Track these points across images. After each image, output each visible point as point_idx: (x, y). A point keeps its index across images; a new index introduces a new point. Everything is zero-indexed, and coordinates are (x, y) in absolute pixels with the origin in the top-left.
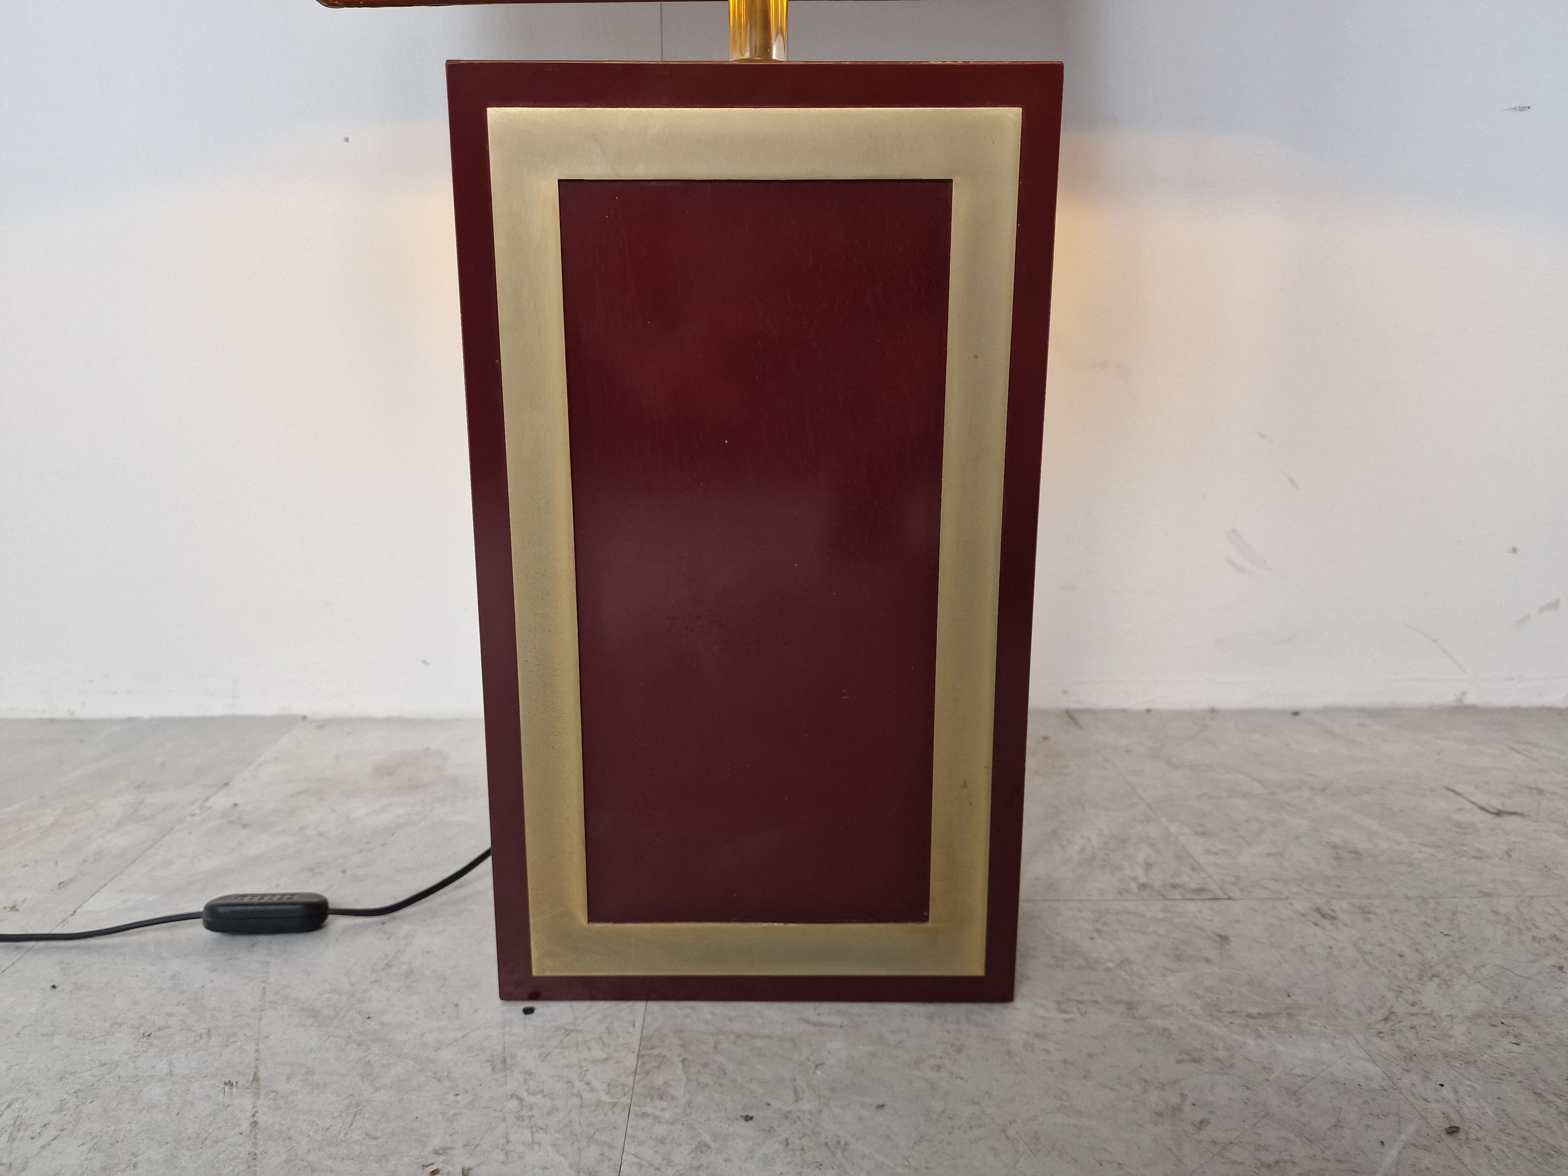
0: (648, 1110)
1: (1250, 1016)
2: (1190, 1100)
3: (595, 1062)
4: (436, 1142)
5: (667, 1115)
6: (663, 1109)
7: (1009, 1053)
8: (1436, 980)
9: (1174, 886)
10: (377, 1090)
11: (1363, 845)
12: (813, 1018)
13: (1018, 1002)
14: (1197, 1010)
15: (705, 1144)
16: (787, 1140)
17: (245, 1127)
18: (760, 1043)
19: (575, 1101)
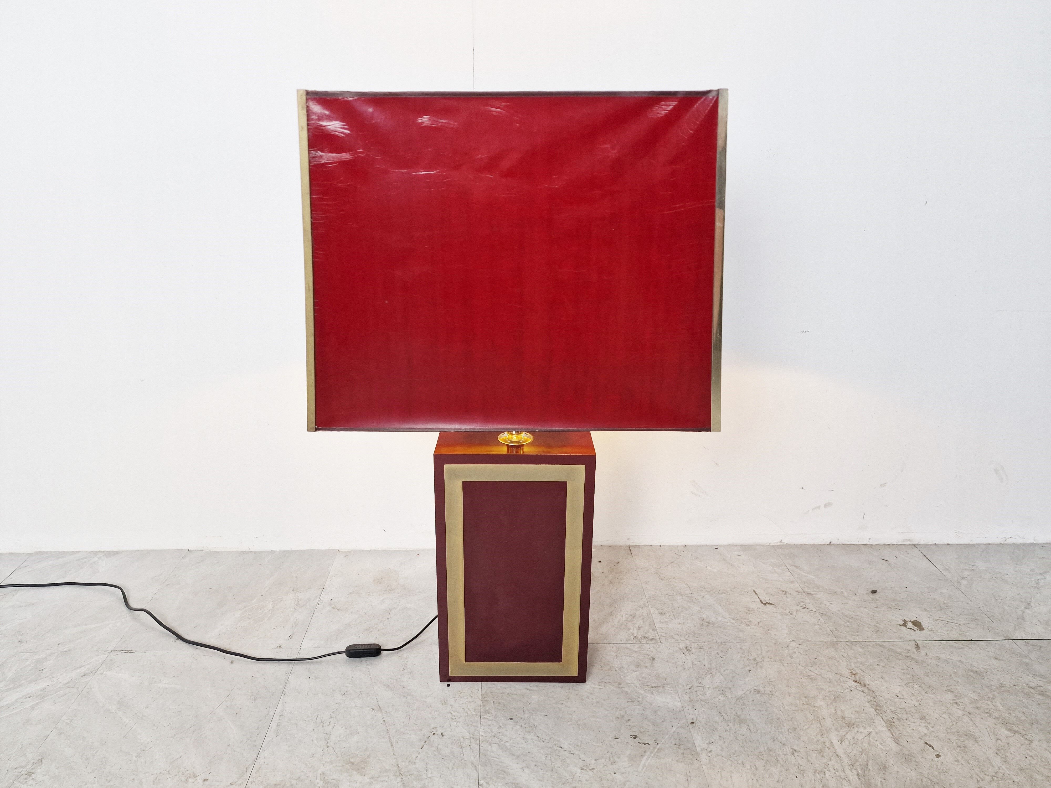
0: (485, 717)
1: (652, 687)
2: (627, 713)
3: (469, 702)
4: (433, 726)
5: (490, 718)
6: (489, 717)
7: (582, 699)
8: (711, 674)
9: (645, 637)
10: (413, 711)
11: (713, 619)
12: (529, 688)
13: (587, 682)
14: (638, 685)
15: (501, 726)
16: (521, 725)
17: (382, 722)
18: (514, 696)
19: (466, 714)
